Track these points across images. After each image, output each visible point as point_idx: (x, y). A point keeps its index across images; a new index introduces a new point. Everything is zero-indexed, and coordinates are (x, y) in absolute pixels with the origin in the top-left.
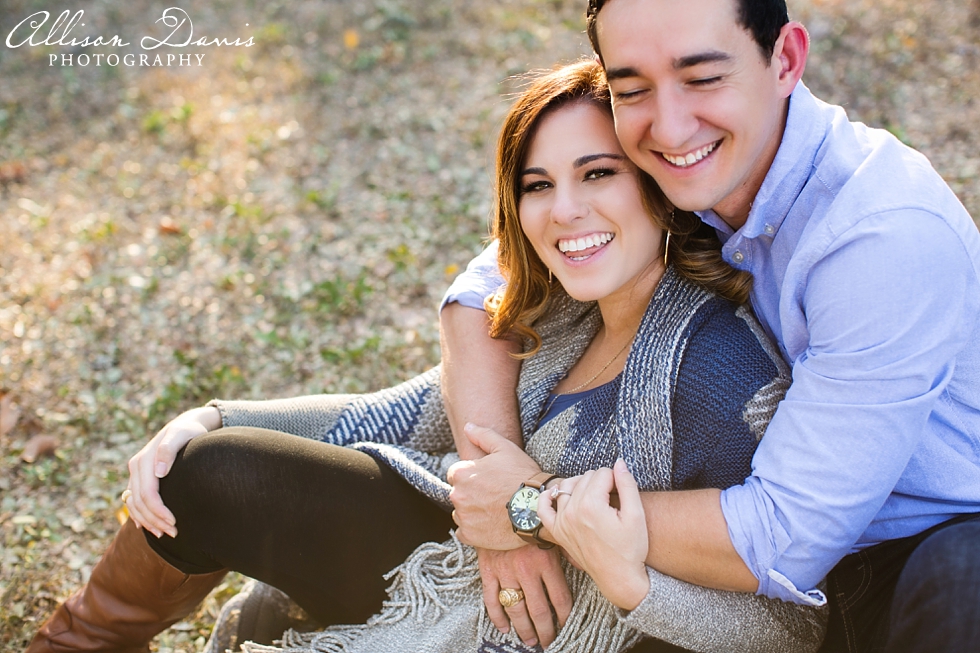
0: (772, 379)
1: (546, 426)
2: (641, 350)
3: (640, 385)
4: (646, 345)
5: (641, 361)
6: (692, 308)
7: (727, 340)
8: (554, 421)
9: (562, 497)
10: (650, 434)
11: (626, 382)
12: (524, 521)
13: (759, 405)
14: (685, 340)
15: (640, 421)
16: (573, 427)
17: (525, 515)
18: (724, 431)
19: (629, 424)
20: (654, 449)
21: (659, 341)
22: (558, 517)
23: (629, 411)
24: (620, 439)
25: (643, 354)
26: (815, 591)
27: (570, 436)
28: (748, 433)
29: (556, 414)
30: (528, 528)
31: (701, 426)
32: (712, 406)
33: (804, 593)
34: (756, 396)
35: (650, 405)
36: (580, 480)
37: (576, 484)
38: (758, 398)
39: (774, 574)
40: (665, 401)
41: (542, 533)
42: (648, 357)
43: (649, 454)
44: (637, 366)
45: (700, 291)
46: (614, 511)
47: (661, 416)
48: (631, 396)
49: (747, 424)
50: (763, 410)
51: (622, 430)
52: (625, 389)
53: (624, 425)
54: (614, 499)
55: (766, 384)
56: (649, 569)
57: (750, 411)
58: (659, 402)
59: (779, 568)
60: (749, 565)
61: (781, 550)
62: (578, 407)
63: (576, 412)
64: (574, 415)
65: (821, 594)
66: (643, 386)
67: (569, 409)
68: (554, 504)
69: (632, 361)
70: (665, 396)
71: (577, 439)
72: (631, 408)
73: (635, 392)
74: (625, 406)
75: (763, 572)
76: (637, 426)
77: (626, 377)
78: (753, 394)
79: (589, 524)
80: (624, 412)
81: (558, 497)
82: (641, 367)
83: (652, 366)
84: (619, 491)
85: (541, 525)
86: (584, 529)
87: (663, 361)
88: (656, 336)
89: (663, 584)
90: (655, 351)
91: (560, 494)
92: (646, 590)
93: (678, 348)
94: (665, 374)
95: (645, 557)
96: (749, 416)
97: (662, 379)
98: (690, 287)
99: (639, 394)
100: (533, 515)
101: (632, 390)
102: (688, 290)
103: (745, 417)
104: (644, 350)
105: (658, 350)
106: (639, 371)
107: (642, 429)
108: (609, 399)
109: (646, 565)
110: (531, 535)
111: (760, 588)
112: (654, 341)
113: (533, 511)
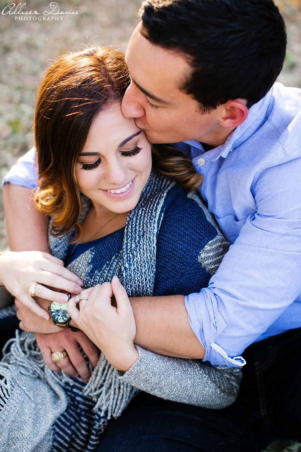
0: (215, 237)
1: (73, 262)
2: (134, 219)
3: (137, 241)
4: (137, 216)
5: (136, 226)
6: (163, 192)
7: (187, 213)
8: (78, 260)
9: (82, 301)
10: (143, 271)
11: (127, 239)
12: (60, 317)
13: (208, 252)
14: (163, 214)
15: (137, 263)
16: (90, 264)
17: (60, 313)
18: (186, 268)
19: (130, 265)
20: (146, 280)
21: (145, 213)
22: (80, 314)
23: (130, 257)
24: (124, 274)
25: (136, 222)
26: (239, 357)
27: (88, 269)
28: (201, 268)
29: (79, 255)
30: (63, 321)
31: (172, 265)
32: (180, 253)
33: (232, 358)
34: (206, 246)
35: (144, 253)
36: (92, 291)
37: (90, 294)
38: (207, 248)
39: (215, 346)
40: (154, 250)
41: (71, 323)
42: (140, 223)
43: (143, 283)
44: (133, 229)
45: (166, 183)
46: (114, 308)
47: (151, 259)
48: (131, 247)
49: (201, 263)
50: (210, 255)
51: (125, 268)
52: (127, 243)
53: (127, 266)
54: (114, 302)
55: (211, 240)
56: (136, 346)
57: (203, 256)
58: (150, 251)
59: (218, 342)
60: (200, 339)
61: (219, 332)
62: (92, 251)
63: (92, 254)
64: (90, 256)
65: (242, 359)
66: (139, 241)
67: (87, 252)
68: (78, 306)
69: (130, 226)
70: (154, 247)
71: (92, 271)
72: (131, 255)
73: (134, 245)
74: (127, 254)
75: (208, 344)
76: (135, 266)
77: (127, 236)
78: (204, 245)
79: (99, 318)
80: (127, 257)
81: (79, 302)
82: (136, 230)
83: (143, 229)
84: (116, 296)
85: (70, 319)
86: (96, 320)
87: (151, 226)
88: (143, 210)
89: (146, 355)
90: (144, 219)
91: (81, 300)
92: (136, 358)
93: (159, 219)
94: (154, 234)
95: (134, 337)
96: (201, 259)
97: (152, 237)
98: (159, 180)
99: (136, 246)
100: (65, 313)
101: (131, 244)
102: (158, 182)
103: (199, 259)
104: (137, 219)
105: (146, 219)
106: (135, 232)
107: (138, 268)
108: (112, 247)
109: (134, 344)
110: (65, 325)
111: (206, 355)
112: (142, 213)
113: (64, 311)
